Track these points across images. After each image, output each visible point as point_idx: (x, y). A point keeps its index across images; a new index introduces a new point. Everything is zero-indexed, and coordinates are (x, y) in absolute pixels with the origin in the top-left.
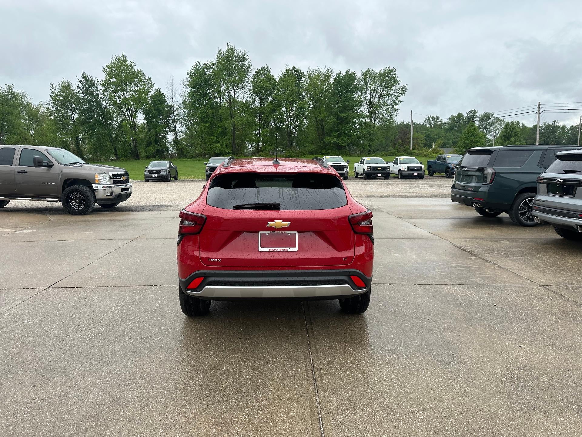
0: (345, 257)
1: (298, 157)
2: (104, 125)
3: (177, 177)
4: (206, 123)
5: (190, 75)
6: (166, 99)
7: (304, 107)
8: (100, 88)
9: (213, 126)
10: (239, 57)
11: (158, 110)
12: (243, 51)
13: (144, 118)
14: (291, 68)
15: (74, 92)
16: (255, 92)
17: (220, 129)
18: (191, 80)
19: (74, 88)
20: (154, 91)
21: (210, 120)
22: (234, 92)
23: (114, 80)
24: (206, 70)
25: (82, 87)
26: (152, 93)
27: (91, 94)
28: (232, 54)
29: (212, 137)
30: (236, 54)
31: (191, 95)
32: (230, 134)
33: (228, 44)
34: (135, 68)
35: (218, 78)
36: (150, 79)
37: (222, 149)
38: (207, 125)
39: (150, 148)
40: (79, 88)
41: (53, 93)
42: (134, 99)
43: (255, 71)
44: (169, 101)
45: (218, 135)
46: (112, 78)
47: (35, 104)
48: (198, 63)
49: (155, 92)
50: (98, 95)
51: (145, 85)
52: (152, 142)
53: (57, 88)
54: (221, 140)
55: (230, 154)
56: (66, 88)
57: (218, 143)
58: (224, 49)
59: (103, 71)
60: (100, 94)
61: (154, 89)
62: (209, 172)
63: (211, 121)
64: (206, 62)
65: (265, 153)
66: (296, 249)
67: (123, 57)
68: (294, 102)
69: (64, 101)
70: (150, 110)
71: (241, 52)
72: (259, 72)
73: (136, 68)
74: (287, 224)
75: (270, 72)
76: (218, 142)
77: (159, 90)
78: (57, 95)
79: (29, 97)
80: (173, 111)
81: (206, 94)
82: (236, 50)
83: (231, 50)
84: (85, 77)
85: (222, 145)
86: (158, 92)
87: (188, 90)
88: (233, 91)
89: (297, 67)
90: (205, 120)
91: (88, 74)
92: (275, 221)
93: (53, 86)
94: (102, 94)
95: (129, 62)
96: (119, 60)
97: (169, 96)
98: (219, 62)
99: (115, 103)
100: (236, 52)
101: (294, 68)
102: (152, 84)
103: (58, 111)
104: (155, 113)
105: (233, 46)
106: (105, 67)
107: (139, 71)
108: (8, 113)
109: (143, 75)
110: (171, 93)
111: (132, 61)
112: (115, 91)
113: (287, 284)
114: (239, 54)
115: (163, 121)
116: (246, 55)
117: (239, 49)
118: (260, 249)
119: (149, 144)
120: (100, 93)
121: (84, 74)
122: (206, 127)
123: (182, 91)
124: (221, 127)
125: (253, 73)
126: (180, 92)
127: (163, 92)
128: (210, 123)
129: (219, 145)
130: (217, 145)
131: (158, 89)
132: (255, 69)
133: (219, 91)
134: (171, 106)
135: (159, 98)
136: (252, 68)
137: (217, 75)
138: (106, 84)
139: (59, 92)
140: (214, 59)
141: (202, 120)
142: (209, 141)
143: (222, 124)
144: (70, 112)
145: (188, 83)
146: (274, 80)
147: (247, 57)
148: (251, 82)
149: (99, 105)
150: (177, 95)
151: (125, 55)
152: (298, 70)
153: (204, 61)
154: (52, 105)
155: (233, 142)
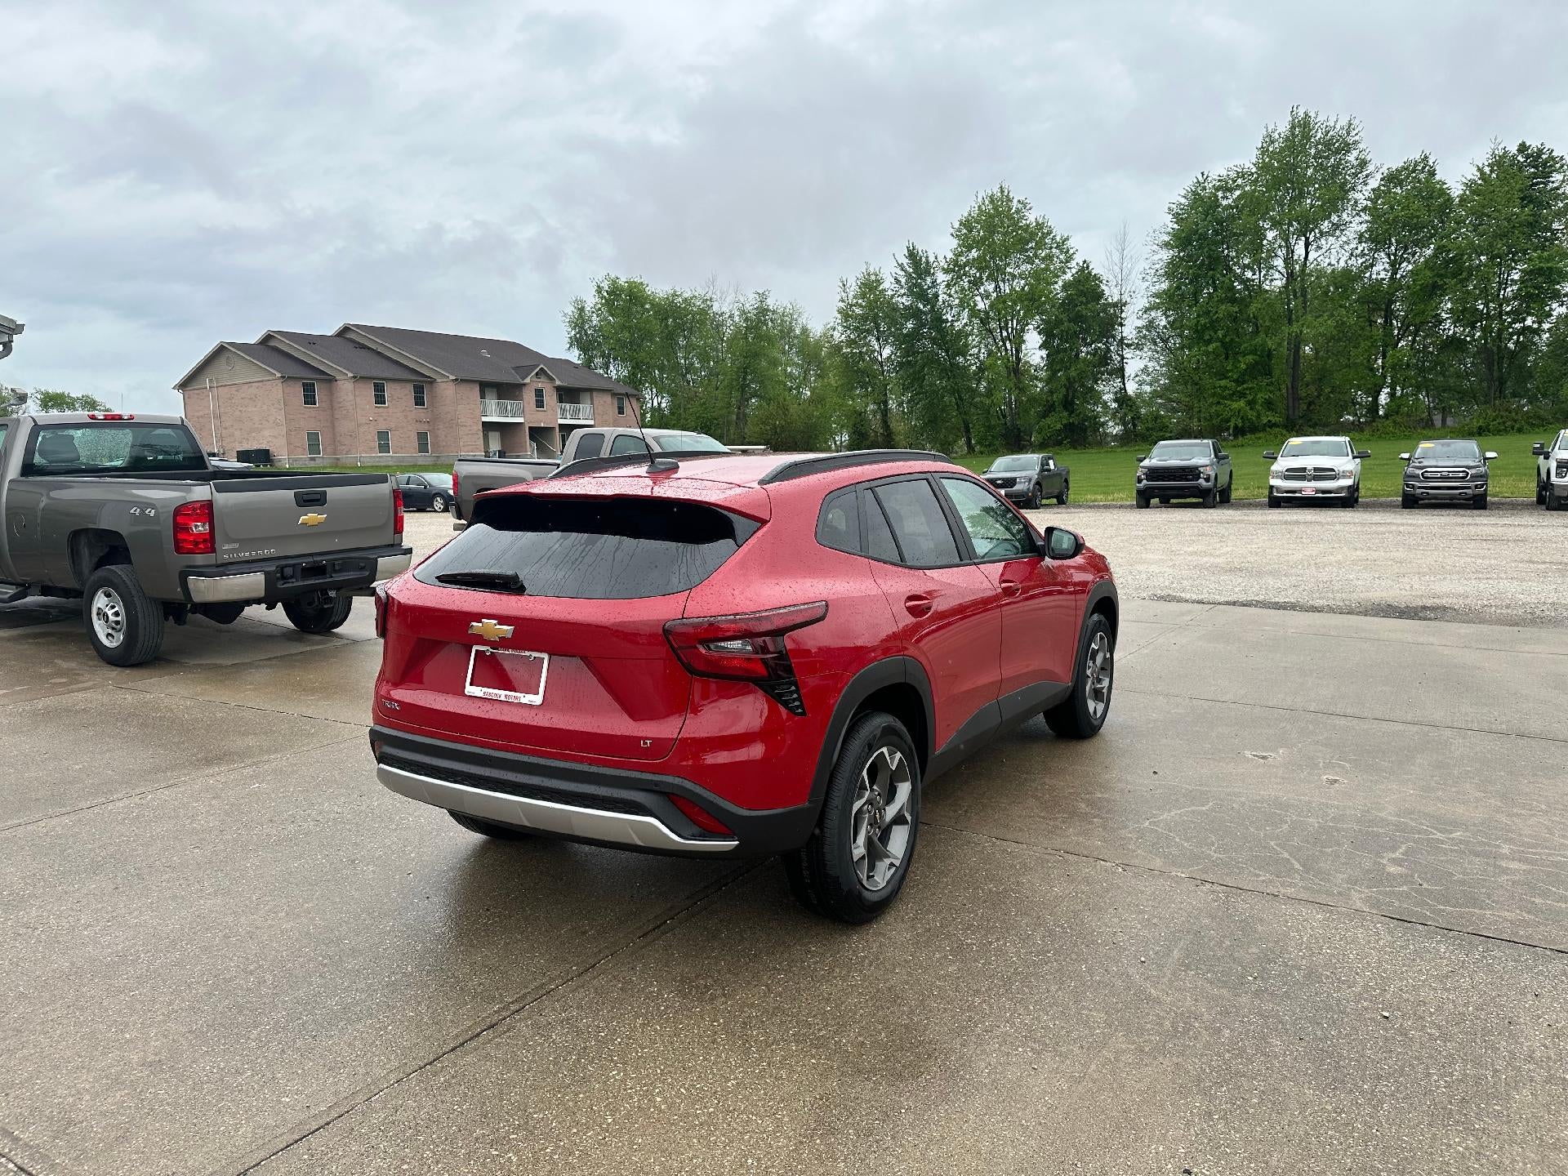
0: (645, 738)
1: (1520, 431)
2: (944, 370)
3: (1067, 497)
4: (1209, 342)
5: (1177, 213)
6: (1103, 287)
7: (1550, 269)
8: (941, 277)
9: (1229, 349)
10: (1328, 144)
11: (1078, 318)
12: (1343, 122)
13: (1039, 345)
14: (1513, 149)
15: (887, 293)
16: (1376, 238)
17: (1250, 358)
18: (1176, 226)
19: (888, 284)
20: (1074, 271)
21: (1220, 334)
22: (1307, 245)
23: (974, 254)
24: (1220, 194)
25: (903, 281)
26: (1068, 276)
27: (922, 295)
28: (1306, 136)
29: (1223, 383)
30: (1319, 135)
31: (1171, 270)
32: (1279, 368)
33: (1295, 109)
34: (1030, 216)
35: (1252, 213)
36: (1067, 239)
37: (1252, 415)
38: (1211, 348)
39: (1048, 421)
40: (898, 281)
41: (843, 301)
42: (1020, 297)
43: (1379, 176)
44: (1111, 293)
45: (1243, 374)
46: (969, 251)
47: (817, 329)
48: (1201, 179)
49: (1077, 273)
50: (936, 296)
51: (1049, 258)
52: (1056, 404)
53: (852, 289)
54: (1251, 389)
55: (1278, 426)
56: (870, 286)
57: (1240, 398)
58: (1283, 127)
59: (953, 235)
60: (940, 292)
61: (1073, 264)
62: (1145, 482)
63: (1225, 336)
64: (1224, 173)
65: (1394, 422)
66: (537, 699)
67: (1002, 192)
68: (1516, 253)
69: (864, 318)
70: (1058, 322)
71: (1338, 127)
72: (1392, 178)
73: (1031, 218)
74: (507, 630)
75: (1432, 173)
76: (1242, 395)
77: (1088, 267)
78: (851, 306)
79: (805, 316)
80: (1121, 317)
81: (1216, 263)
82: (1319, 124)
83: (1303, 126)
84: (912, 255)
85: (1251, 404)
86: (1084, 270)
87: (1166, 255)
88: (1302, 243)
89: (1533, 143)
90: (1207, 337)
91: (920, 248)
92: (483, 620)
93: (844, 285)
94: (945, 293)
95: (1015, 204)
96: (992, 201)
97: (1111, 278)
98: (1264, 168)
99: (974, 313)
100: (1320, 130)
101: (1523, 148)
102: (1071, 252)
103: (851, 343)
104: (1069, 329)
105: (1312, 115)
106: (957, 225)
107: (1037, 223)
108: (756, 355)
109: (1049, 233)
110: (1118, 270)
111: (1022, 198)
112: (976, 283)
113: (508, 789)
114: (1331, 133)
115: (1093, 346)
116: (1353, 133)
117: (1329, 117)
118: (470, 690)
119: (1049, 409)
120: (941, 289)
121: (911, 248)
122: (1207, 353)
123: (1148, 261)
124: (1252, 352)
125: (1374, 183)
126: (1143, 265)
127: (1096, 269)
128: (1219, 344)
129: (1242, 403)
130: (1235, 405)
131: (1085, 265)
132: (1381, 171)
133: (1256, 248)
134: (1115, 305)
135: (1086, 286)
136: (1371, 168)
137: (1253, 205)
138: (955, 268)
139: (855, 297)
140: (1248, 160)
141: (1199, 335)
142: (1214, 395)
143: (1258, 342)
144: (874, 343)
145: (1167, 238)
146: (1443, 193)
147: (1357, 138)
148: (1364, 209)
149: (938, 320)
150: (1133, 275)
151: (1007, 187)
152: (1540, 152)
153: (1218, 170)
154: (840, 328)
155: (1290, 391)
